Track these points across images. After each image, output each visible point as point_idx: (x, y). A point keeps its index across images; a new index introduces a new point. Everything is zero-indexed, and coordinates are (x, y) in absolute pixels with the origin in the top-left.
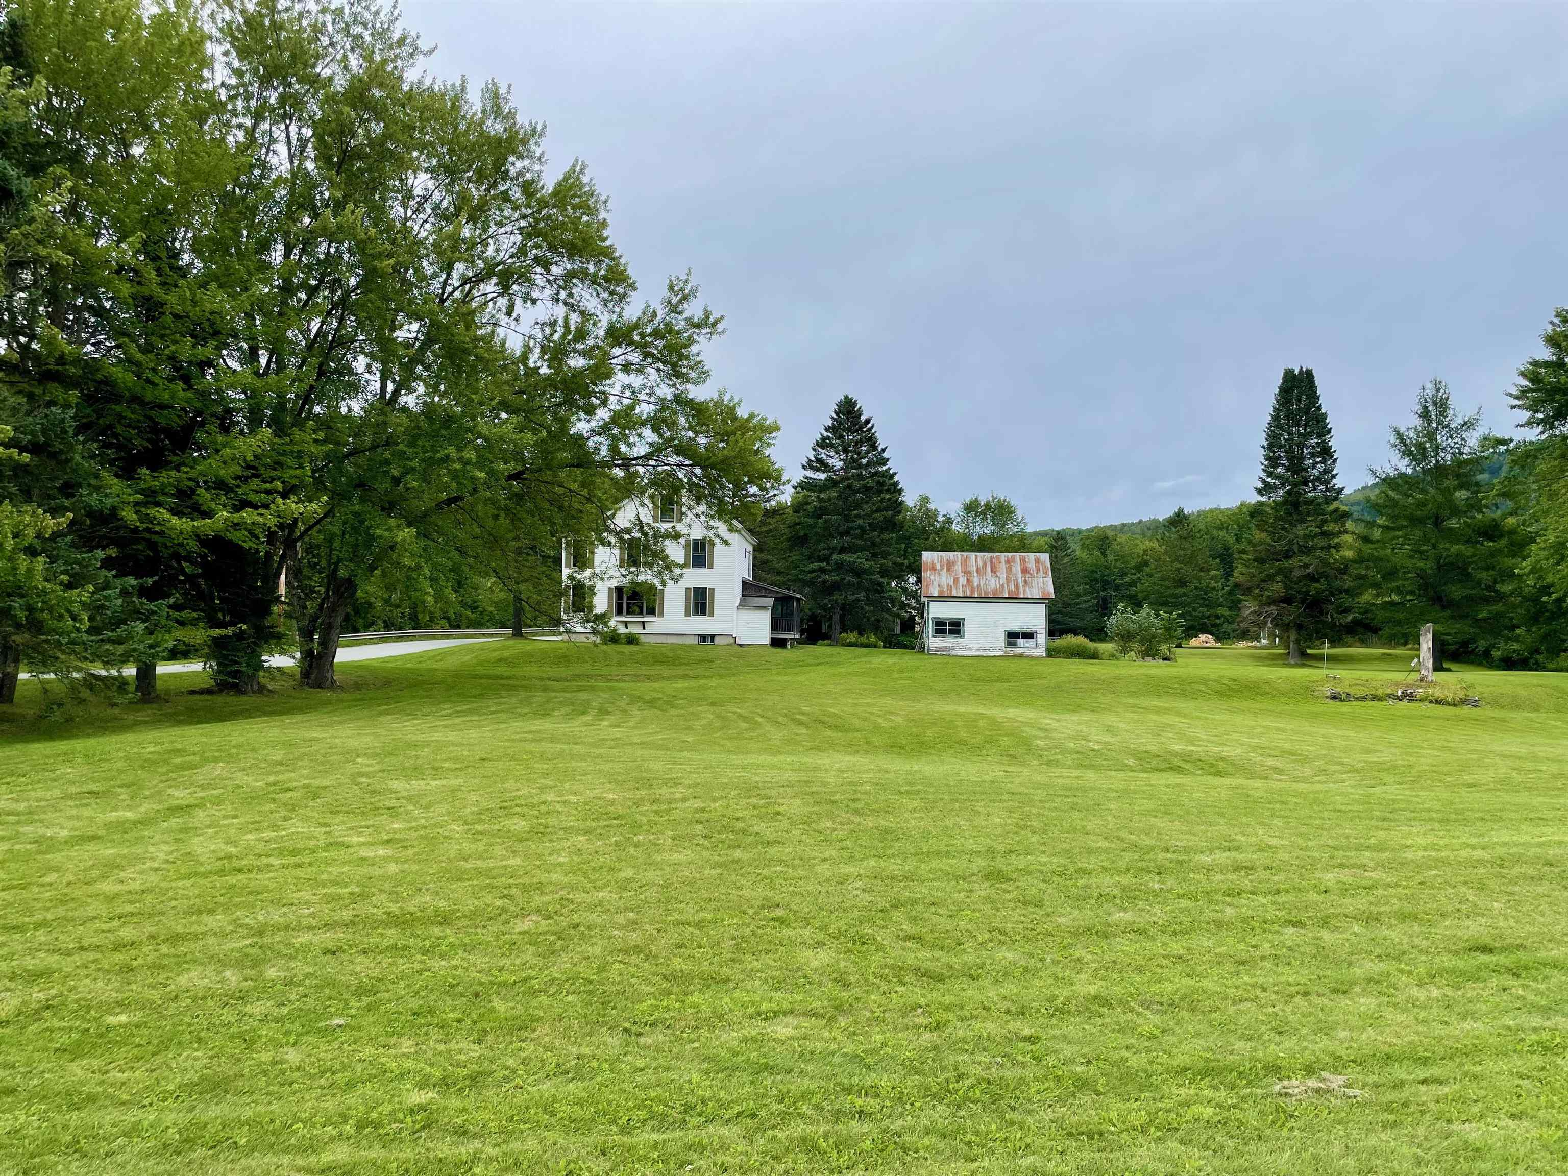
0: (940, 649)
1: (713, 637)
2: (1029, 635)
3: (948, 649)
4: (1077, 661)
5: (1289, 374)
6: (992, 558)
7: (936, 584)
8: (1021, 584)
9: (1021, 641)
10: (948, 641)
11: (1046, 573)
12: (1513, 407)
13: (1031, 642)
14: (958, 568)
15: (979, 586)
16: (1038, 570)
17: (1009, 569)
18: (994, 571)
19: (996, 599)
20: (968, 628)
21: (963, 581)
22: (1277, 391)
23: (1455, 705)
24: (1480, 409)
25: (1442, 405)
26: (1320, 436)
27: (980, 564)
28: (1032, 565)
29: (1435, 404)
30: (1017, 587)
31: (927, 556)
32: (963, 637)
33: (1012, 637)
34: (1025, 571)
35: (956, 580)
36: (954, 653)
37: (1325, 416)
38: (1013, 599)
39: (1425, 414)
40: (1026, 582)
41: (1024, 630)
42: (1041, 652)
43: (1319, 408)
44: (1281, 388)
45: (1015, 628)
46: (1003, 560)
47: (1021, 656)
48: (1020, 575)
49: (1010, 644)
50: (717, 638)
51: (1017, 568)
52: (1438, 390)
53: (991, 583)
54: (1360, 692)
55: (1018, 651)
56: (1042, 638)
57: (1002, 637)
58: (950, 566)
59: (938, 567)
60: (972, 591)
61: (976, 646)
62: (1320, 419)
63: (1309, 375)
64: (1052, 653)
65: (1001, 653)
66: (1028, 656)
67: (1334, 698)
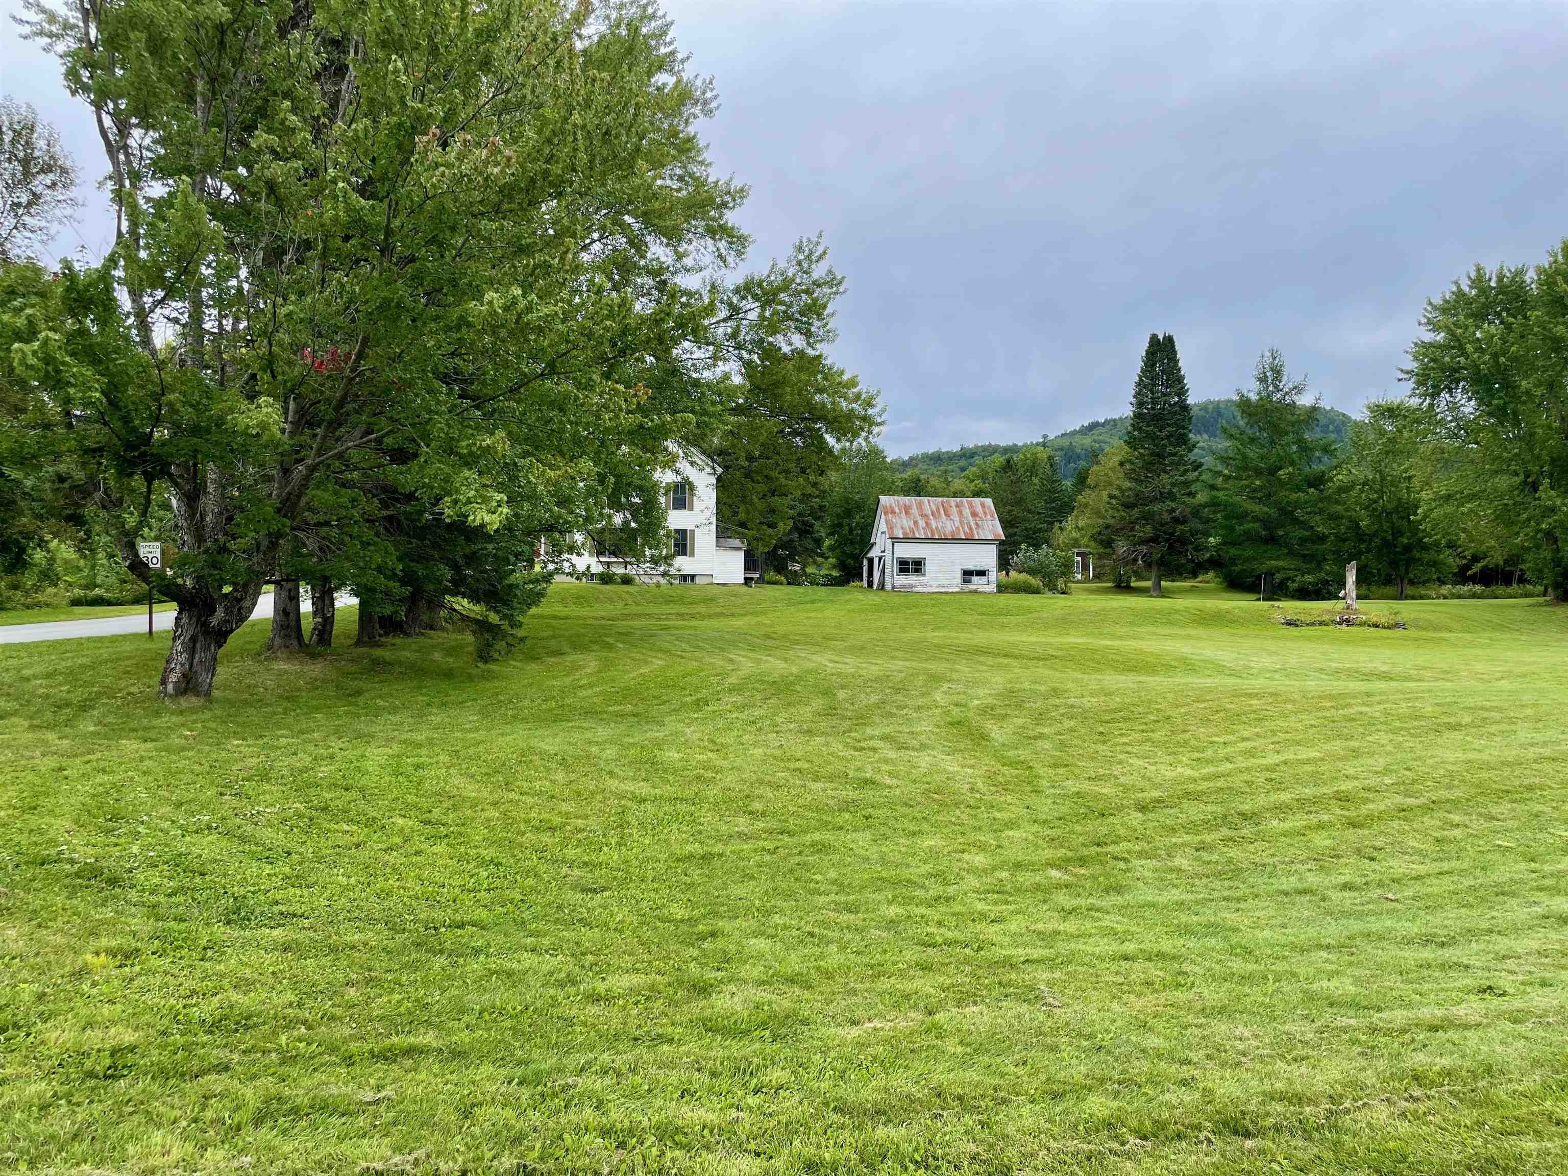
0: (904, 586)
1: (693, 577)
2: (982, 573)
3: (911, 586)
4: (1023, 596)
5: (1154, 339)
6: (943, 503)
7: (899, 526)
8: (974, 527)
9: (975, 579)
10: (911, 579)
11: (992, 516)
12: (1400, 380)
13: (984, 579)
14: (914, 511)
15: (937, 528)
16: (985, 513)
17: (960, 513)
18: (947, 515)
19: (954, 540)
20: (929, 567)
21: (922, 523)
22: (1144, 354)
23: (1389, 628)
24: (1306, 376)
25: (1277, 372)
26: (1179, 395)
27: (934, 508)
28: (979, 509)
29: (1272, 370)
30: (971, 529)
31: (884, 500)
32: (924, 575)
33: (968, 574)
34: (974, 514)
35: (916, 523)
36: (916, 589)
37: (1183, 377)
38: (970, 540)
39: (1263, 380)
40: (977, 524)
41: (978, 568)
42: (993, 588)
43: (1179, 370)
44: (1148, 352)
45: (971, 567)
46: (953, 504)
47: (976, 592)
48: (971, 518)
49: (965, 581)
50: (697, 578)
51: (967, 512)
52: (1274, 359)
53: (948, 526)
54: (1309, 619)
55: (972, 587)
56: (993, 576)
57: (959, 576)
58: (907, 510)
59: (897, 511)
60: (932, 533)
61: (937, 583)
62: (1180, 379)
63: (1169, 340)
64: (1002, 588)
65: (958, 590)
66: (981, 592)
67: (1289, 623)
